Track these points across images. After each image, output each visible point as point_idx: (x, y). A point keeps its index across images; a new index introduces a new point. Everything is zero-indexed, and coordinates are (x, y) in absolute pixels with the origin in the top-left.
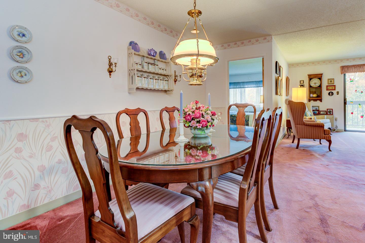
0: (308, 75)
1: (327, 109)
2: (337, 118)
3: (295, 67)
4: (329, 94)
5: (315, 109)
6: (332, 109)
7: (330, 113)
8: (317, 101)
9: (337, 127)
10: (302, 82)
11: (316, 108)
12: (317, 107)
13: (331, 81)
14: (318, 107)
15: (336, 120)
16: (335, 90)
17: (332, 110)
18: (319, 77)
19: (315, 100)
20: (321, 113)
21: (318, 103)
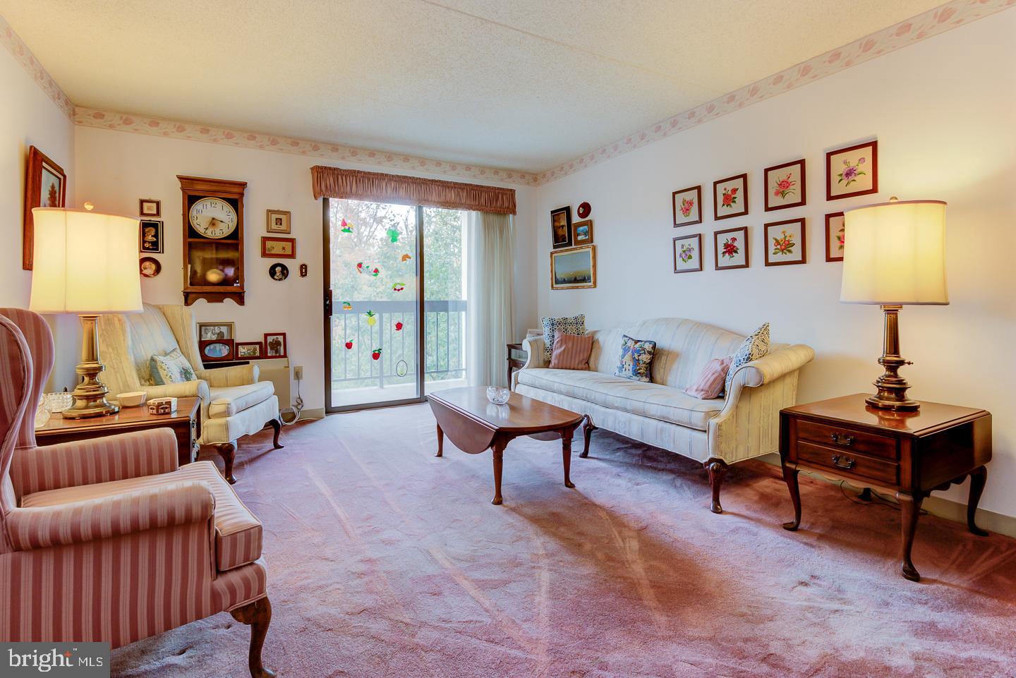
0: (181, 178)
1: (266, 335)
2: (301, 368)
3: (111, 126)
4: (272, 272)
5: (214, 338)
6: (284, 335)
7: (277, 351)
8: (222, 302)
9: (300, 402)
10: (149, 208)
11: (221, 334)
12: (224, 329)
13: (281, 219)
14: (230, 326)
15: (298, 375)
16: (292, 256)
17: (282, 337)
18: (234, 195)
19: (215, 297)
20: (243, 351)
21: (225, 311)
